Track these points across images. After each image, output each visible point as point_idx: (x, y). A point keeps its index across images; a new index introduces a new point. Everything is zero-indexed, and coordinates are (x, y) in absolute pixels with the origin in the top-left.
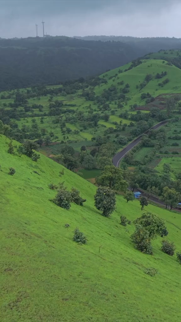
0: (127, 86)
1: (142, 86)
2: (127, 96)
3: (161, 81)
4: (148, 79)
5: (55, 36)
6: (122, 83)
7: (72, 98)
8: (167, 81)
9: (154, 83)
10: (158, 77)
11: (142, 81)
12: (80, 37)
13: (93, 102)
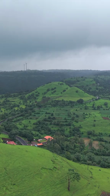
0: (39, 93)
1: (45, 93)
2: (37, 97)
3: (53, 91)
4: (48, 90)
5: (32, 70)
6: (37, 92)
7: (15, 99)
8: (55, 91)
9: (50, 92)
10: (52, 89)
11: (45, 91)
12: (45, 70)
13: (22, 100)
